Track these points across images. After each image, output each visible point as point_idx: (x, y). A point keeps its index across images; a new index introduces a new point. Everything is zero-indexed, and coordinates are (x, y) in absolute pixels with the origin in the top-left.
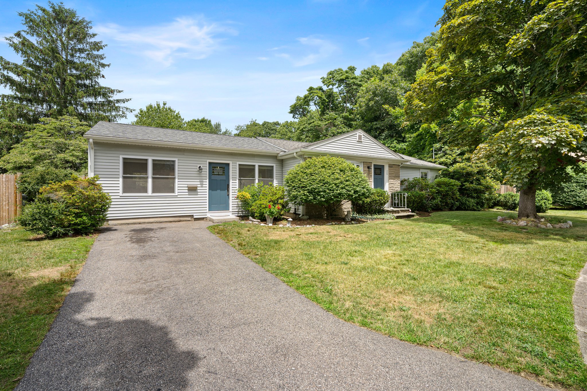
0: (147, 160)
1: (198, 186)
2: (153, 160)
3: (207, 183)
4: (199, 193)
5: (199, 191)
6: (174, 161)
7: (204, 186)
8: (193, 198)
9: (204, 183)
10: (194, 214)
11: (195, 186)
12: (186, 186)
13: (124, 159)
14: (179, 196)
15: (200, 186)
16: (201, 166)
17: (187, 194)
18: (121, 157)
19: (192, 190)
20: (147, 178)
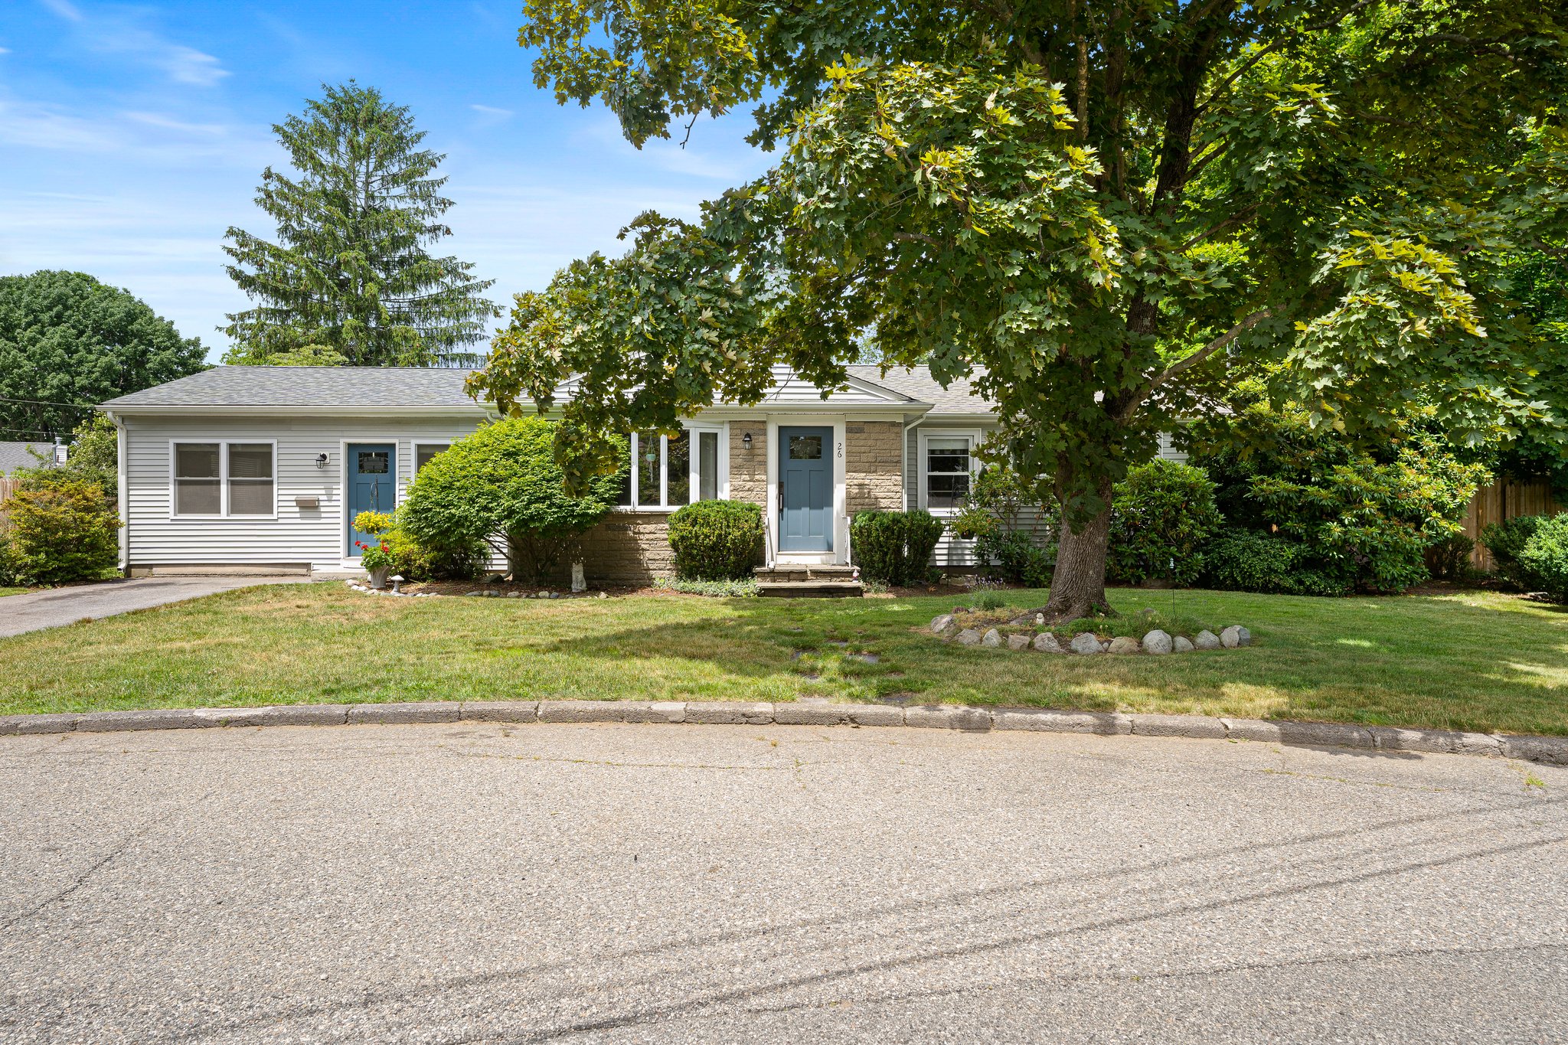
0: (217, 445)
1: (321, 498)
2: (231, 446)
3: (340, 492)
4: (323, 515)
5: (322, 509)
6: (270, 445)
7: (334, 498)
8: (309, 526)
9: (335, 492)
10: (313, 562)
11: (315, 498)
12: (293, 498)
13: (178, 445)
14: (280, 521)
15: (325, 498)
16: (327, 454)
17: (298, 515)
18: (172, 442)
19: (308, 507)
20: (218, 483)
